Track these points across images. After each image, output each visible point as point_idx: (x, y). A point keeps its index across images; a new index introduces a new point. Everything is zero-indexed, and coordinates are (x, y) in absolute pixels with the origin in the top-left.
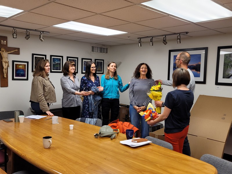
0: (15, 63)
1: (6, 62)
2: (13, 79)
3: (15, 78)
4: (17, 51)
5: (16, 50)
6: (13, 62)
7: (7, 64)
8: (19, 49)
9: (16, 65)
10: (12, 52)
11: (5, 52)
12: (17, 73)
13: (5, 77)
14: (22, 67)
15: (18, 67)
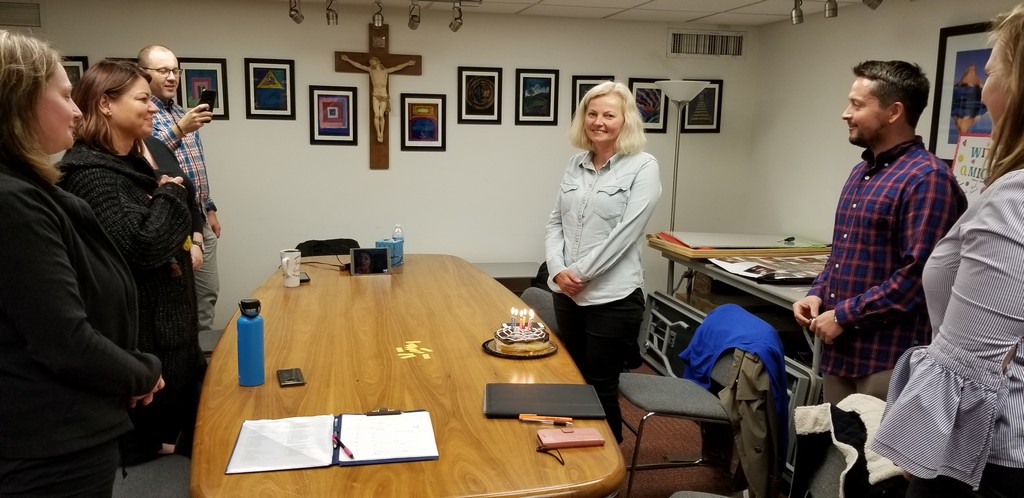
0: (408, 101)
1: (381, 99)
2: (404, 148)
3: (408, 143)
4: (412, 65)
5: (412, 63)
6: (403, 96)
7: (384, 104)
8: (418, 59)
9: (411, 106)
10: (399, 67)
11: (378, 68)
12: (415, 128)
13: (380, 140)
14: (426, 111)
15: (415, 112)
